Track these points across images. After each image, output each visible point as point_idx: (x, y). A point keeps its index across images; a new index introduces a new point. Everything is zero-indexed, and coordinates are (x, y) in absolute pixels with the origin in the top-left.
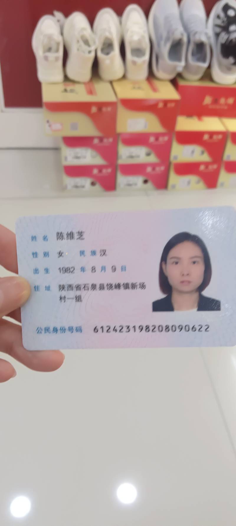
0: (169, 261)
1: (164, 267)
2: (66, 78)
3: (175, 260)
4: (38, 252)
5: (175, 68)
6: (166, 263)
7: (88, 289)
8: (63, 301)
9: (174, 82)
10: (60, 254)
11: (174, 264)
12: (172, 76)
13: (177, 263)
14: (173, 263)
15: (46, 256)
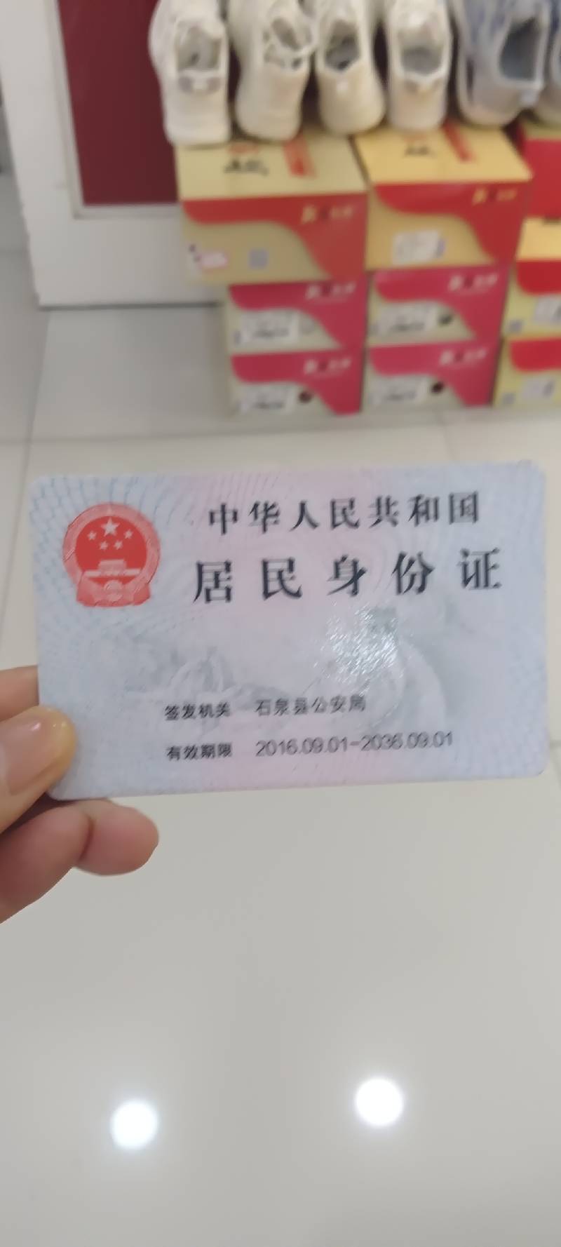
2: (237, 132)
5: (517, 96)
9: (513, 132)
12: (507, 117)
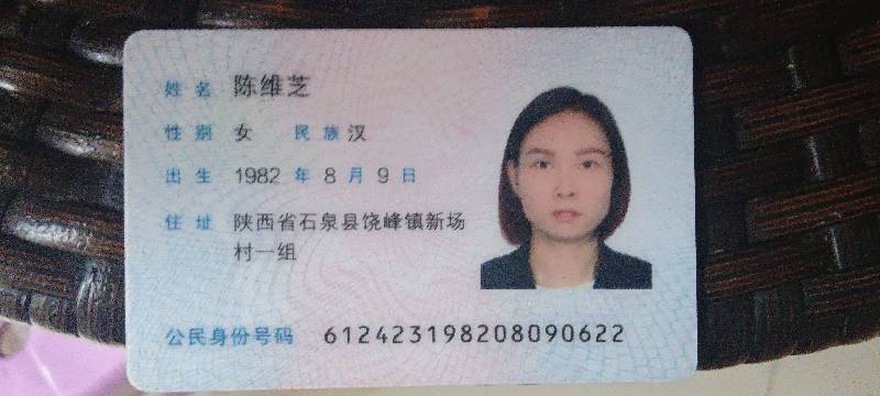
0: (524, 159)
1: (511, 172)
3: (540, 157)
4: (181, 124)
6: (517, 164)
7: (314, 228)
8: (244, 256)
10: (242, 133)
11: (539, 165)
13: (543, 165)
14: (535, 164)
15: (203, 139)
